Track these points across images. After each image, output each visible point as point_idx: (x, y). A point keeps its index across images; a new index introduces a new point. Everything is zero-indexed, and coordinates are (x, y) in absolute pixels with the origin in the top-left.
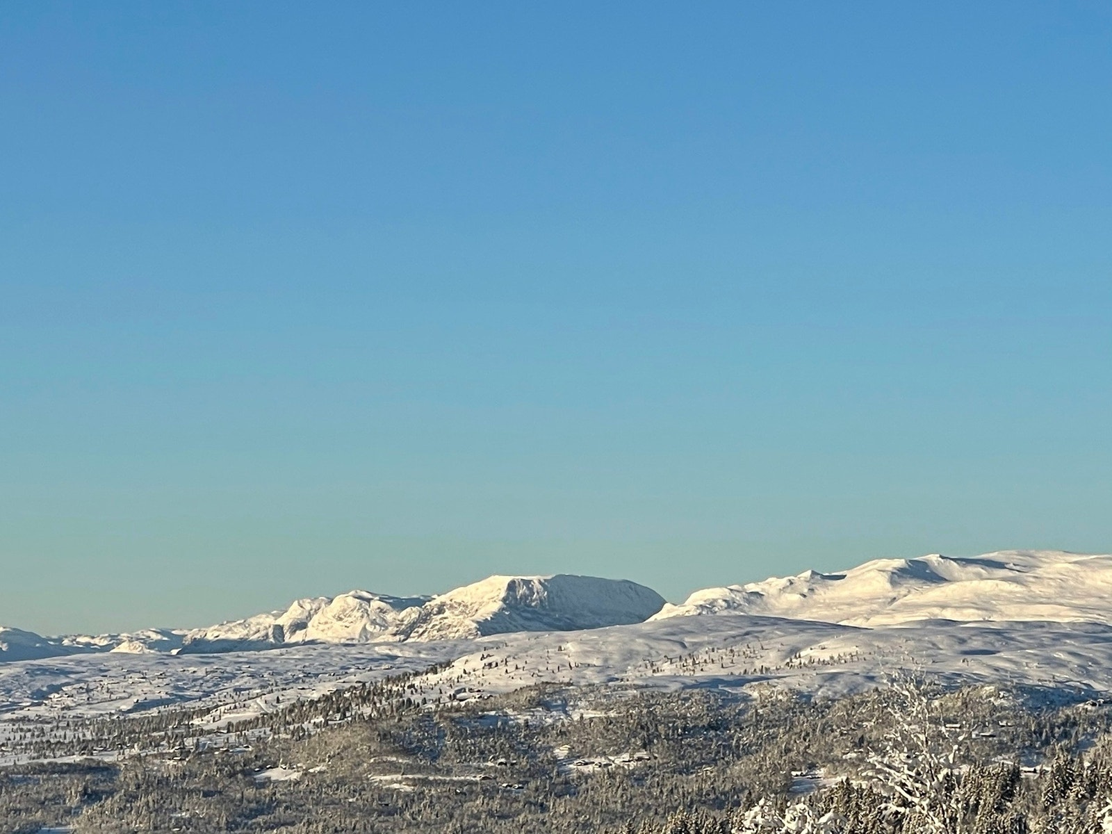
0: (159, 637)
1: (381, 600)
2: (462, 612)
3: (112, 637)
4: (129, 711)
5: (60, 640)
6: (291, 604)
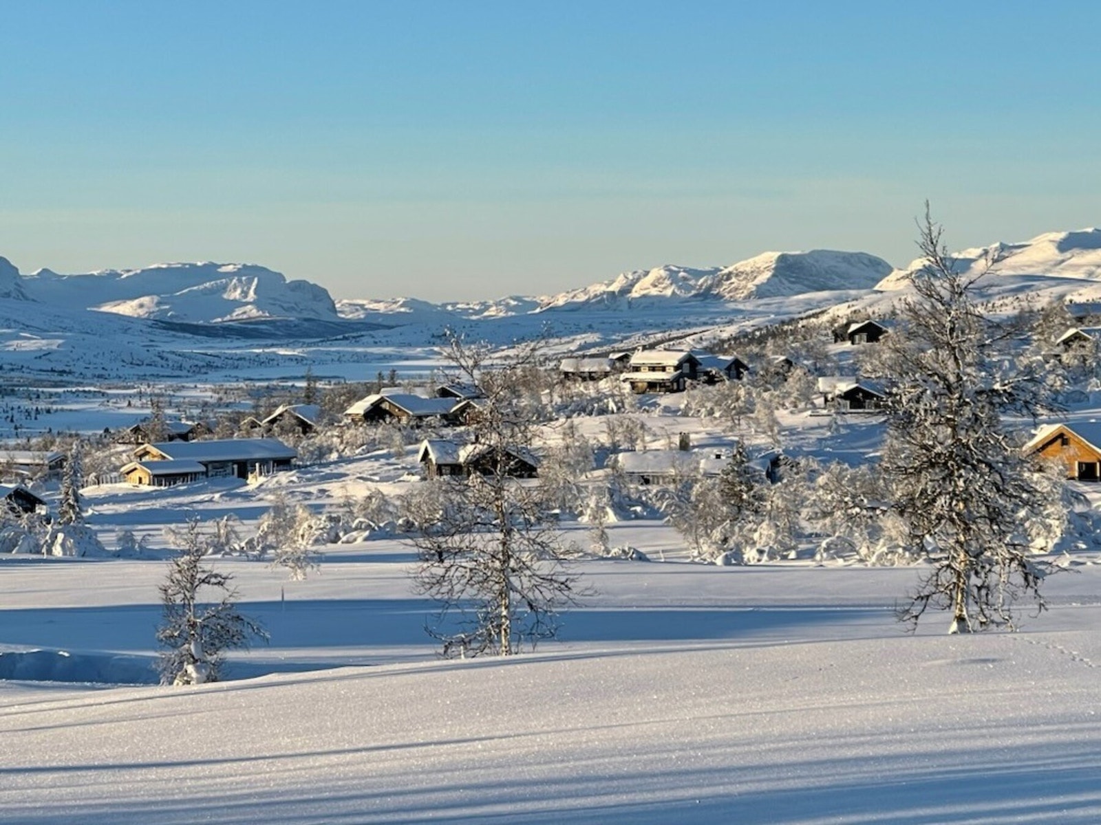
0: (515, 303)
1: (684, 271)
2: (745, 278)
3: (482, 304)
6: (619, 275)
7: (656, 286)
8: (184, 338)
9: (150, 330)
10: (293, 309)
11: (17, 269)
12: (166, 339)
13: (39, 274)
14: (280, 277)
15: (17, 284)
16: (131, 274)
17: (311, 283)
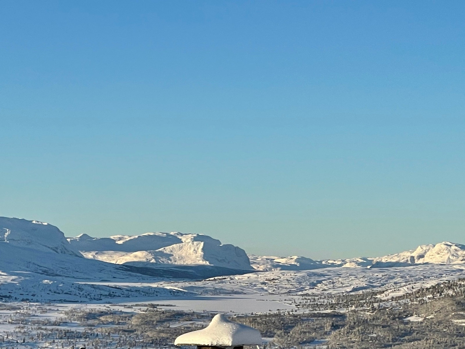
0: (362, 261)
1: (456, 246)
3: (343, 261)
4: (350, 292)
5: (321, 262)
6: (417, 247)
7: (438, 254)
8: (136, 276)
9: (116, 270)
10: (224, 260)
11: (63, 234)
12: (124, 277)
13: (81, 237)
14: (219, 242)
15: (62, 242)
16: (132, 238)
17: (235, 246)
